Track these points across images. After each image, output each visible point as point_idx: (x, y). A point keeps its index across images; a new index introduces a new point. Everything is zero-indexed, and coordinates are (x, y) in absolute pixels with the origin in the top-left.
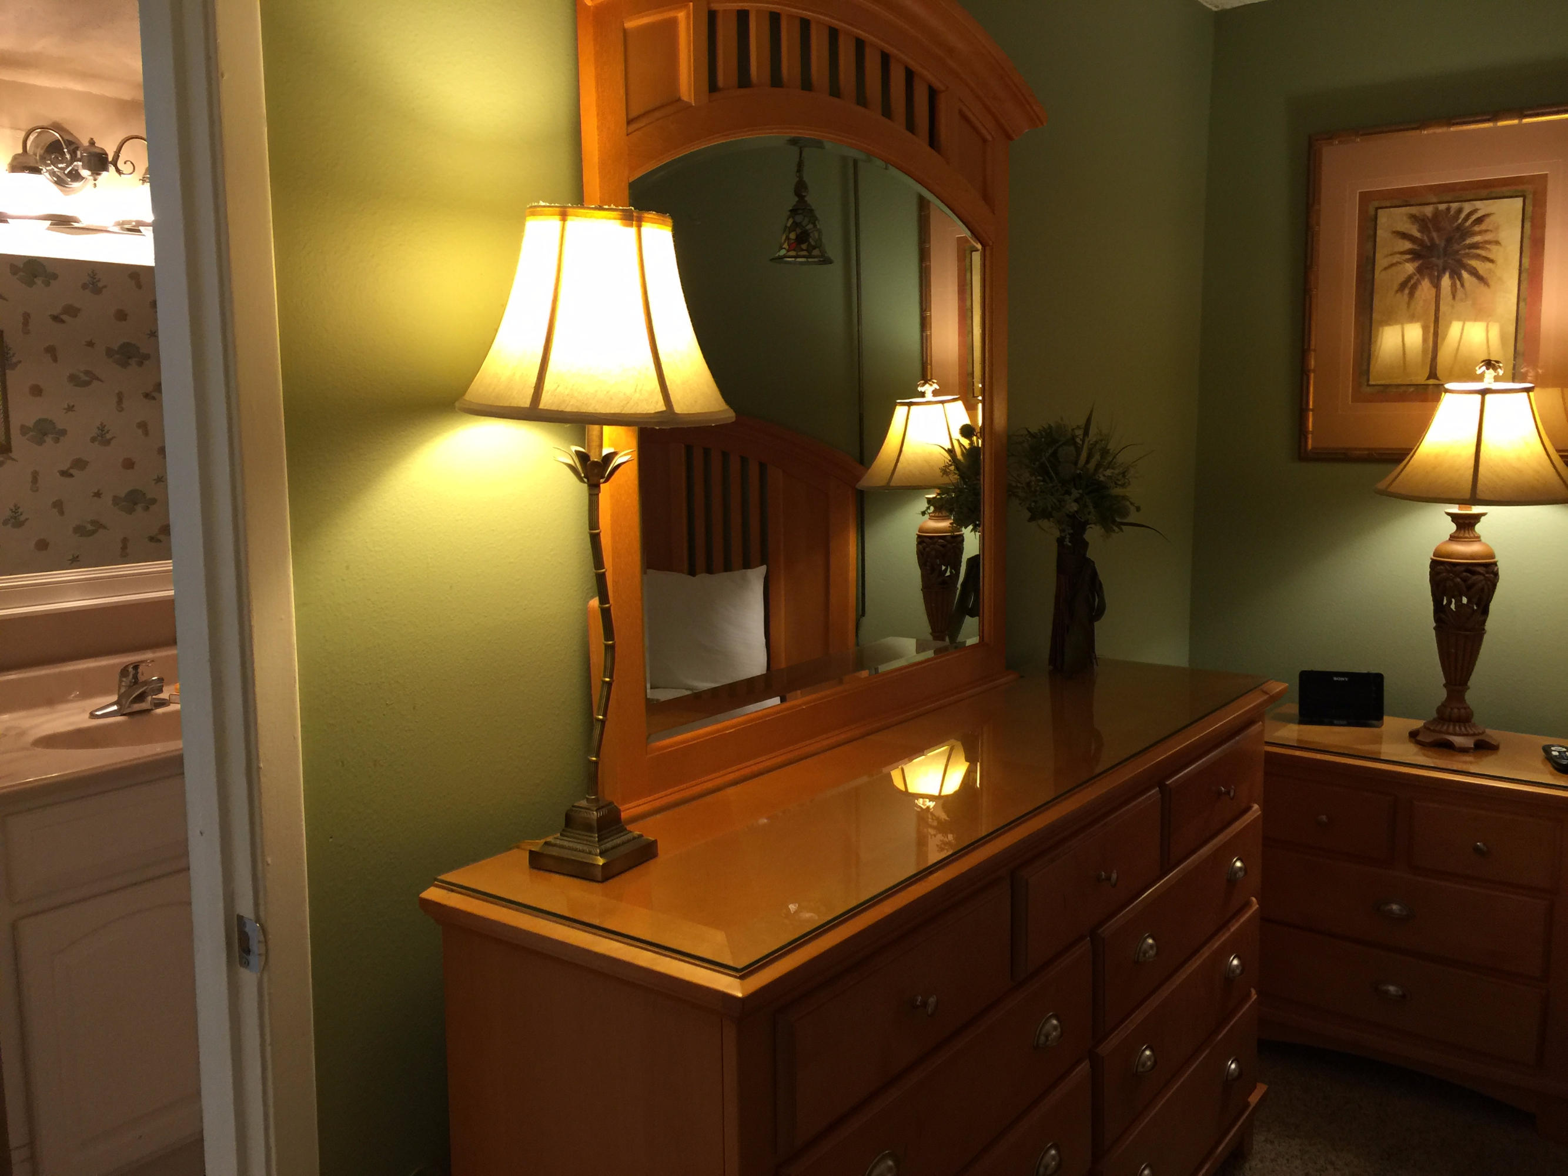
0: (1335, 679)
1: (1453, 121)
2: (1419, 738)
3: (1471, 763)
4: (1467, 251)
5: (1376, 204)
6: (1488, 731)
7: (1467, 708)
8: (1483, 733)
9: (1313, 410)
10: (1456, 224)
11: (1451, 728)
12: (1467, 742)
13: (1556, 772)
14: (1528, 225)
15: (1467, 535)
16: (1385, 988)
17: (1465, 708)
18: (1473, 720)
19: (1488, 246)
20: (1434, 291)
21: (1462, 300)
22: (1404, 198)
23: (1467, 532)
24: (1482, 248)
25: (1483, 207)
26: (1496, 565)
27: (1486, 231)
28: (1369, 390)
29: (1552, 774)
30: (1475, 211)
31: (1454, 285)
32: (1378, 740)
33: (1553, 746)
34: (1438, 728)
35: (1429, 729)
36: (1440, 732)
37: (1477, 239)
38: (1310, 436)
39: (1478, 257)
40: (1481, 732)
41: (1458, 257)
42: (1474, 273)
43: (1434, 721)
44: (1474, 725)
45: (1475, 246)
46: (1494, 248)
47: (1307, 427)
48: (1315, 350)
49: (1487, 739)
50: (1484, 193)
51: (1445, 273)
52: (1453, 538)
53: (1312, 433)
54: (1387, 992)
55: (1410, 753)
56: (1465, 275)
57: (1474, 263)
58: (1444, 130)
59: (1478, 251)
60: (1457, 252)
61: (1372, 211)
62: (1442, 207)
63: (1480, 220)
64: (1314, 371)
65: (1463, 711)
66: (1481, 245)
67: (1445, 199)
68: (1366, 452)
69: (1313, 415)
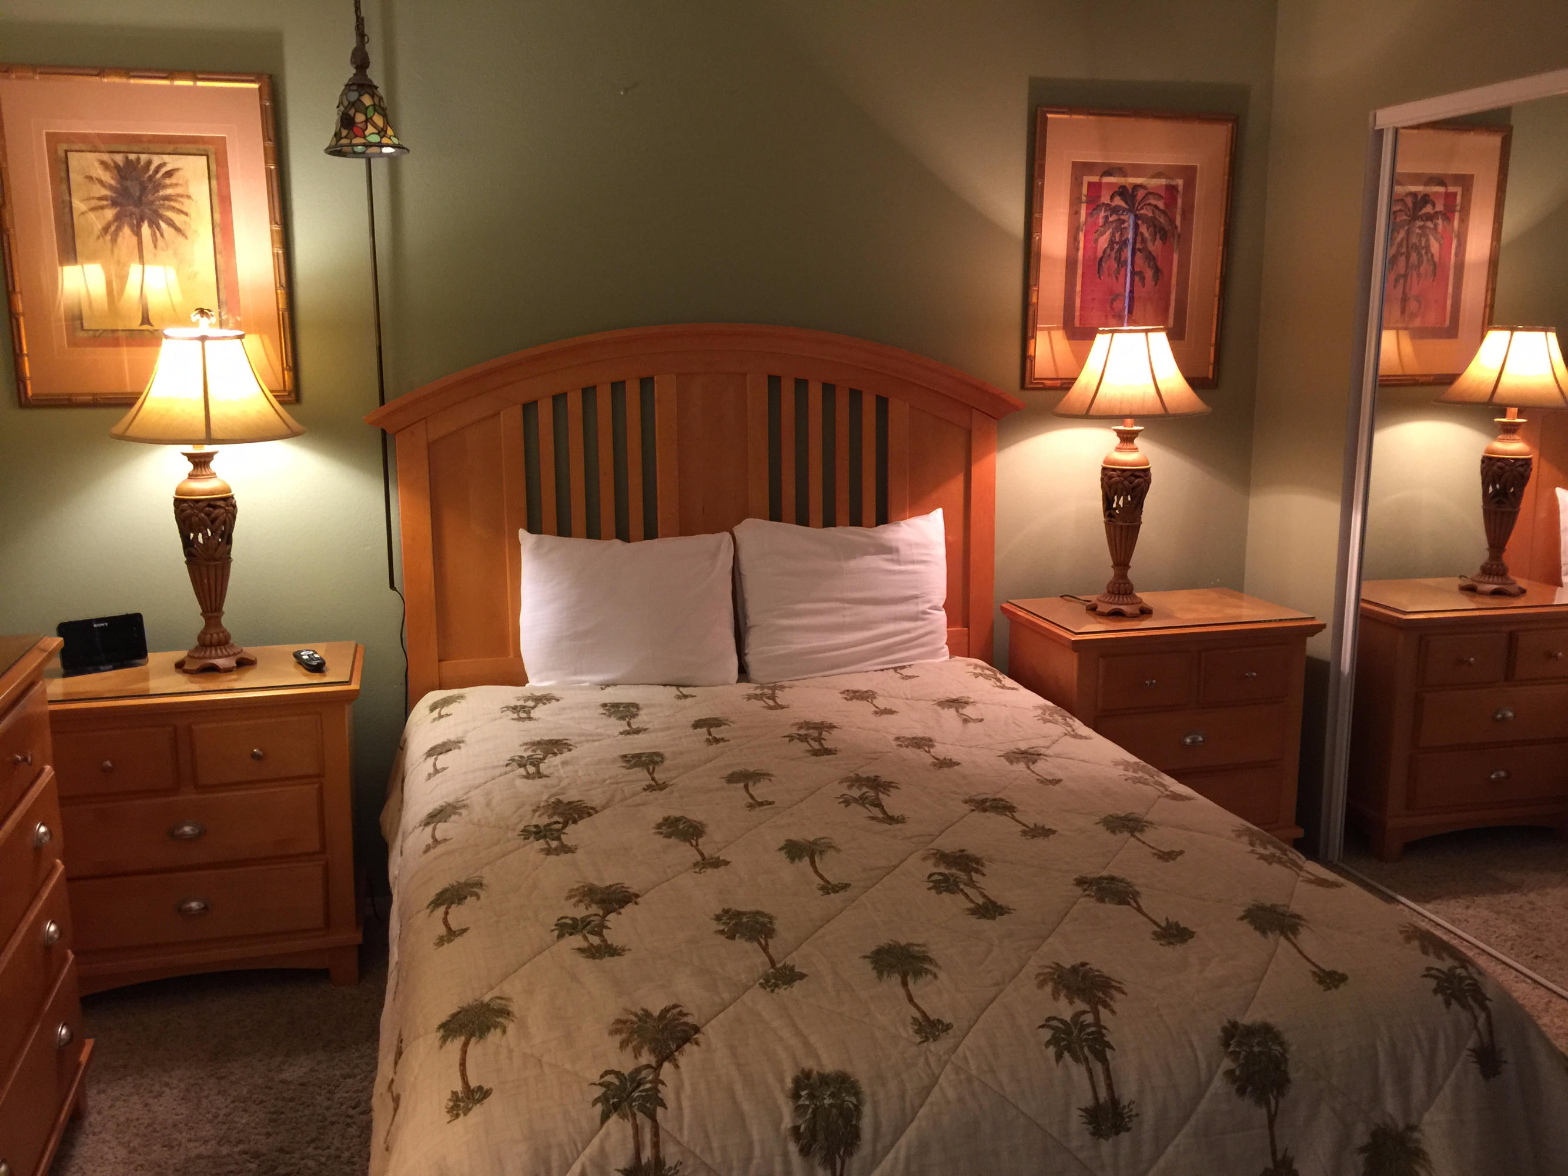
0: (95, 626)
1: (132, 74)
2: (186, 667)
3: (235, 680)
4: (161, 202)
5: (65, 146)
6: (245, 649)
7: (224, 631)
8: (242, 651)
9: (28, 355)
10: (147, 175)
11: (213, 652)
12: (229, 662)
13: (309, 673)
14: (214, 183)
15: (204, 473)
16: (188, 906)
17: (223, 632)
18: (231, 642)
19: (181, 199)
20: (135, 239)
21: (163, 250)
22: (91, 143)
23: (203, 469)
24: (175, 201)
25: (172, 162)
26: (233, 498)
27: (176, 185)
28: (82, 334)
29: (306, 675)
30: (163, 164)
31: (154, 235)
32: (146, 678)
33: (302, 651)
34: (202, 655)
35: (193, 657)
36: (205, 658)
37: (169, 191)
38: (28, 382)
39: (173, 208)
40: (239, 651)
41: (155, 207)
42: (171, 223)
43: (196, 649)
44: (232, 646)
45: (168, 198)
46: (185, 201)
47: (24, 373)
48: (21, 293)
49: (246, 657)
50: (170, 148)
51: (143, 222)
52: (191, 476)
53: (30, 378)
54: (190, 909)
55: (180, 683)
56: (163, 225)
57: (170, 214)
58: (124, 80)
59: (173, 204)
60: (152, 203)
61: (61, 153)
62: (132, 157)
63: (169, 174)
64: (23, 314)
65: (221, 635)
66: (174, 198)
67: (135, 149)
68: (91, 398)
69: (29, 360)
